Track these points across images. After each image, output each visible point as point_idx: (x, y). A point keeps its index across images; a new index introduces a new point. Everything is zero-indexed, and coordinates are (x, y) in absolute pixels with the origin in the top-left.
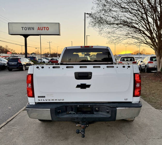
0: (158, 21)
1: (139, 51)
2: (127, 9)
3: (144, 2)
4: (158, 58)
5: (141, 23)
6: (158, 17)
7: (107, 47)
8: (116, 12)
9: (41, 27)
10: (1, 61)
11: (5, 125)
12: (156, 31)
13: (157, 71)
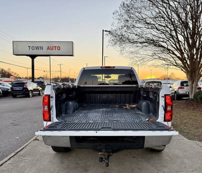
0: (190, 39)
1: (166, 75)
2: (153, 24)
3: (173, 18)
4: (189, 83)
5: (169, 42)
6: (190, 34)
7: (131, 68)
8: (141, 28)
9: (51, 47)
10: (4, 86)
11: (14, 155)
12: (187, 50)
13: (189, 98)
